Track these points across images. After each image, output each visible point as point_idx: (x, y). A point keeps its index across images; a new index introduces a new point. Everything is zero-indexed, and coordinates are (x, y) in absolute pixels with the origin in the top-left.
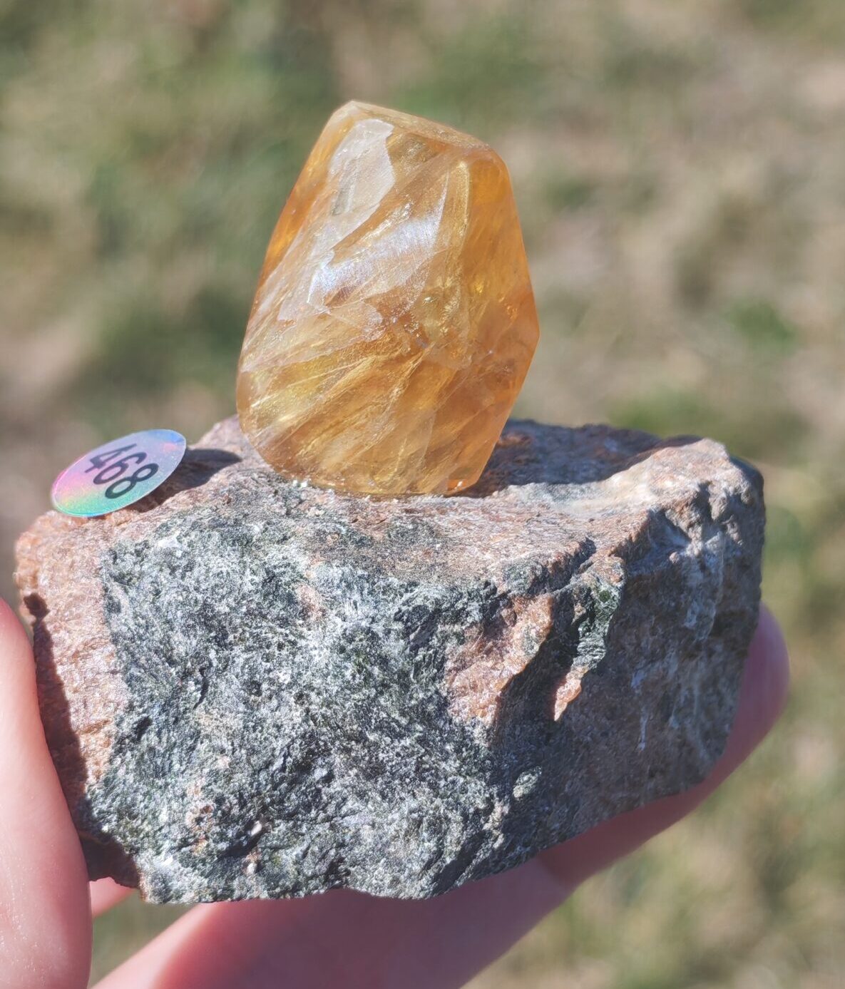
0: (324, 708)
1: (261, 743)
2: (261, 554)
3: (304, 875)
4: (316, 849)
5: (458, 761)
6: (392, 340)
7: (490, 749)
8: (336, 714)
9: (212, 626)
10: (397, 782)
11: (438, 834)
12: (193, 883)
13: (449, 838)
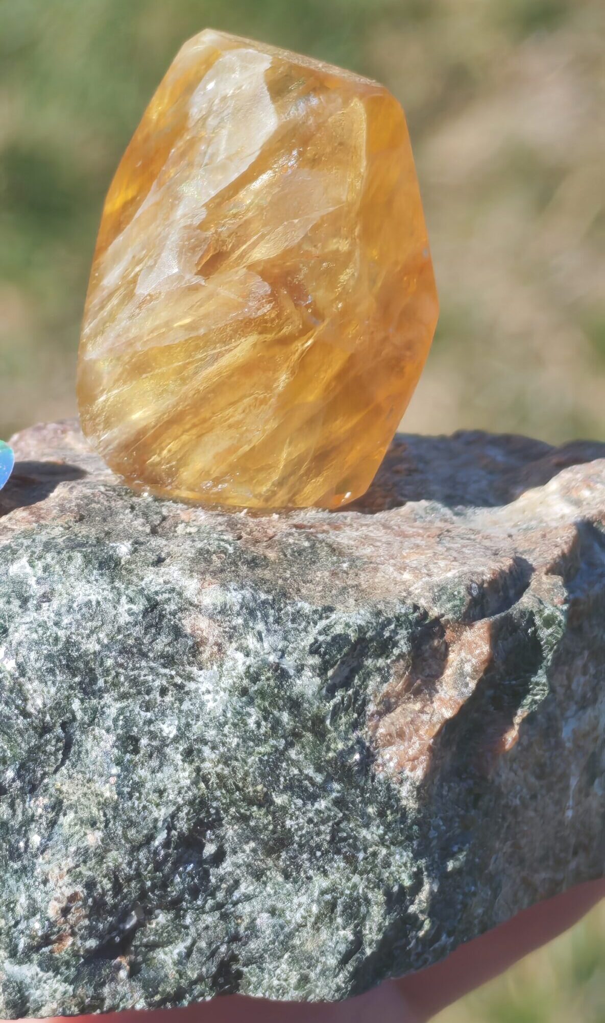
0: (221, 766)
1: (139, 813)
2: (135, 579)
3: (188, 978)
4: (203, 944)
5: (381, 827)
6: (278, 316)
7: (419, 811)
8: (235, 772)
9: (78, 669)
10: (305, 856)
11: (355, 919)
12: (55, 991)
13: (368, 924)
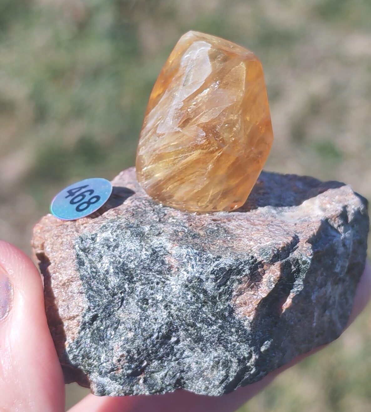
0: (177, 312)
1: (148, 326)
2: (149, 241)
3: (165, 384)
4: (171, 373)
5: (237, 336)
6: (209, 143)
7: (251, 330)
8: (182, 314)
9: (127, 273)
10: (209, 344)
11: (227, 367)
12: (116, 388)
13: (231, 369)
